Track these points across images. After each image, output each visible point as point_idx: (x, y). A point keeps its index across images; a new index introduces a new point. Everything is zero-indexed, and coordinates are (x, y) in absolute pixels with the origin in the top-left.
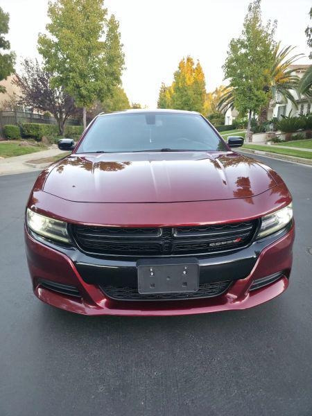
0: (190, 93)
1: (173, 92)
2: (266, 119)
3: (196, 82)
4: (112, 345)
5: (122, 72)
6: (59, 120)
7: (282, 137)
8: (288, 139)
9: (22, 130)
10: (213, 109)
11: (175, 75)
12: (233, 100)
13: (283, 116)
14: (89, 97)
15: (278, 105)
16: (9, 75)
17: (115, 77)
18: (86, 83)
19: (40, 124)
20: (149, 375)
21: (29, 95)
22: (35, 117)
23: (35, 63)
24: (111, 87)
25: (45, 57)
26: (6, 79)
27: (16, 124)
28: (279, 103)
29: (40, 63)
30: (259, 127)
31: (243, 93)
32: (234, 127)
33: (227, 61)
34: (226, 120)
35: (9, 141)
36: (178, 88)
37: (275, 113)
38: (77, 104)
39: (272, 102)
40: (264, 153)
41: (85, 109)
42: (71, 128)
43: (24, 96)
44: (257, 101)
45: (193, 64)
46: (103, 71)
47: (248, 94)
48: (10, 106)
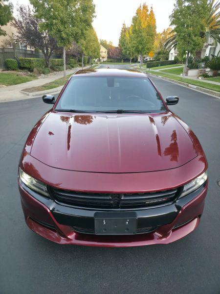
0: (144, 34)
1: (131, 32)
2: (200, 57)
3: (149, 26)
4: (77, 260)
5: (93, 19)
6: (46, 55)
7: (210, 74)
8: (215, 75)
9: (19, 63)
10: (160, 47)
11: (133, 19)
12: (176, 41)
13: (213, 56)
14: (68, 39)
15: (210, 47)
16: (8, 21)
17: (88, 23)
18: (65, 28)
19: (32, 59)
20: (100, 286)
21: (23, 35)
22: (28, 52)
23: (28, 10)
24: (84, 31)
25: (35, 6)
26: (6, 25)
27: (14, 58)
28: (211, 45)
29: (31, 10)
30: (193, 65)
31: (184, 38)
32: (175, 62)
33: (174, 12)
34: (170, 55)
35: (9, 72)
36: (135, 30)
37: (207, 53)
38: (59, 45)
39: (205, 44)
40: (195, 87)
41: (65, 48)
42: (55, 61)
43: (20, 35)
44: (194, 45)
45: (147, 11)
46: (79, 19)
47: (187, 39)
48: (10, 44)
